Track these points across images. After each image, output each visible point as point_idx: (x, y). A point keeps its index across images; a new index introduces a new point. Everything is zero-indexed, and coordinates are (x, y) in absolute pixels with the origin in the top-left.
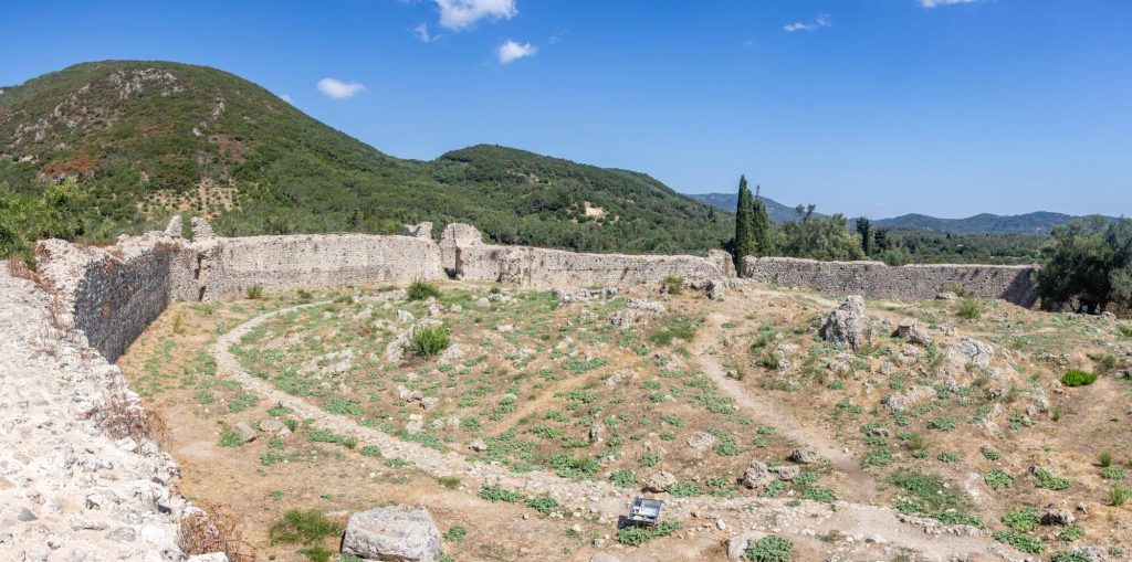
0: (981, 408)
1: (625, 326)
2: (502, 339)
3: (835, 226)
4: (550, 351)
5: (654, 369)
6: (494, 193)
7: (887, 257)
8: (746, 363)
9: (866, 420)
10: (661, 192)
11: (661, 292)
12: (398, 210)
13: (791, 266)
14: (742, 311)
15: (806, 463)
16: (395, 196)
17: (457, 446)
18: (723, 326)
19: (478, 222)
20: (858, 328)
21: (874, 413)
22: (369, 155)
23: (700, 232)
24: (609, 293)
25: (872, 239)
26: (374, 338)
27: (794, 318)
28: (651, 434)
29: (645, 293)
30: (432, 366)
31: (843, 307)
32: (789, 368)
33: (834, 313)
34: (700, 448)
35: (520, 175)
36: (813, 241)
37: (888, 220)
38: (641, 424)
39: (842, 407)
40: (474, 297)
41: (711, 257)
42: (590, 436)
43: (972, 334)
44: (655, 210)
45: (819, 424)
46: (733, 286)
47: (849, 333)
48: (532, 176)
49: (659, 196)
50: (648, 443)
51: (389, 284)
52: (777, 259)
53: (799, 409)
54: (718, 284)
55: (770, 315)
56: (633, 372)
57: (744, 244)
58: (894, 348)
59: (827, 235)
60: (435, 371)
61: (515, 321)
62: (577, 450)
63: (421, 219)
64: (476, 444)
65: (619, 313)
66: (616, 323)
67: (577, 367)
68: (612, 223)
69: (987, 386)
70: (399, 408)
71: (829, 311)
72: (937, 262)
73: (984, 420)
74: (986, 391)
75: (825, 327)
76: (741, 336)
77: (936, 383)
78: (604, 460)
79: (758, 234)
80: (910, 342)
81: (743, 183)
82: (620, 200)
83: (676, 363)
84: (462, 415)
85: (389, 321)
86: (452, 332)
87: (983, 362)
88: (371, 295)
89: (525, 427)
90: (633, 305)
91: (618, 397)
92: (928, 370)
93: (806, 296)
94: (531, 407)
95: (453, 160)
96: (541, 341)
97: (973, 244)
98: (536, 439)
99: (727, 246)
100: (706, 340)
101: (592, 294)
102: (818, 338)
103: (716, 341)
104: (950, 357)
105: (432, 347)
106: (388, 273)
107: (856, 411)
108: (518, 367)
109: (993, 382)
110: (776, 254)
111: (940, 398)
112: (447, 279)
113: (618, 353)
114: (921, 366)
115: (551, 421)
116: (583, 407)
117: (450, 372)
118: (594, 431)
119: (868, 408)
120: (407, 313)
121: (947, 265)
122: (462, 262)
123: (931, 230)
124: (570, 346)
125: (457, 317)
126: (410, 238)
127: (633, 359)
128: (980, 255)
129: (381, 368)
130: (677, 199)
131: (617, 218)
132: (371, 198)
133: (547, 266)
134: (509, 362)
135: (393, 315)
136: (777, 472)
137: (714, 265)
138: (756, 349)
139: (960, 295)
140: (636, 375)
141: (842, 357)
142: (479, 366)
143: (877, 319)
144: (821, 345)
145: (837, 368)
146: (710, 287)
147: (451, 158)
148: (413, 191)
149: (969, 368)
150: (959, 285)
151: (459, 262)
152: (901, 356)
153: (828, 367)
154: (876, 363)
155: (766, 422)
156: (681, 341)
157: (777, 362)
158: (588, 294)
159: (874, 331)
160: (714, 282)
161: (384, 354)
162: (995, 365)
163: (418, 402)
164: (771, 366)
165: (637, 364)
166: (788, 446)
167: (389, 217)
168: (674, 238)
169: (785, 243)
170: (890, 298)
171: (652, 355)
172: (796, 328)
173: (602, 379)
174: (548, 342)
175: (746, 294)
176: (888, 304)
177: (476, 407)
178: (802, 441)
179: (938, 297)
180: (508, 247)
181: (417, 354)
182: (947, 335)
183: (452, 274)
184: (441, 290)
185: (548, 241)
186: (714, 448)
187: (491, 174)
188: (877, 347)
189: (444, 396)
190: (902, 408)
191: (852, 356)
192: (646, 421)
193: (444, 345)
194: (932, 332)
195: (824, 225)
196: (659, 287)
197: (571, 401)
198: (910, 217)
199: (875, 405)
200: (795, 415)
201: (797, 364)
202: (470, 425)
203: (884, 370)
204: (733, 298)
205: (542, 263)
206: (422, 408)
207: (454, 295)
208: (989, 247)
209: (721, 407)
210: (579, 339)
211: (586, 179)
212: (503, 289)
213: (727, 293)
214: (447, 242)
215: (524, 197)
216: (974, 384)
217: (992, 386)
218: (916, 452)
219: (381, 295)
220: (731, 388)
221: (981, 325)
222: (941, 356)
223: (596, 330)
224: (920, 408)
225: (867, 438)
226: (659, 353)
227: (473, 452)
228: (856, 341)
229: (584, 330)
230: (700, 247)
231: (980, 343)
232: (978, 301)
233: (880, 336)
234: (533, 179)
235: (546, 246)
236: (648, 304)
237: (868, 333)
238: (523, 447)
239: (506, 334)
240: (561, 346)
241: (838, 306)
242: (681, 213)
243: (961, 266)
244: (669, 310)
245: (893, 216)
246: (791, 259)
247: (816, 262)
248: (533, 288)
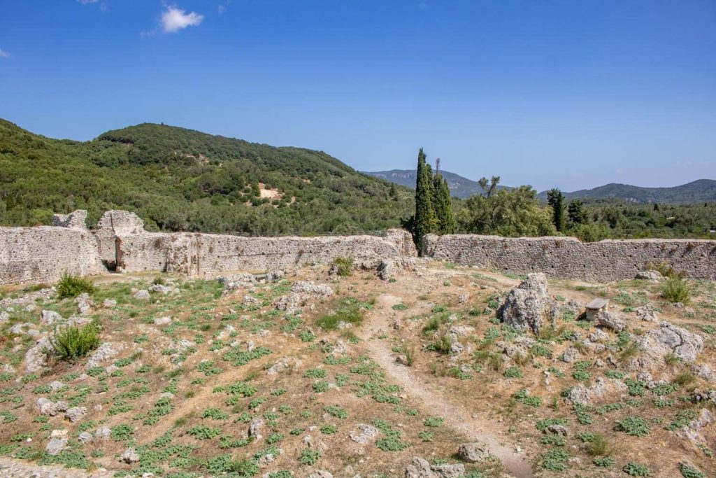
0: (682, 412)
1: (290, 311)
2: (159, 332)
3: (522, 199)
4: (210, 342)
5: (319, 355)
6: (161, 177)
7: (580, 232)
8: (416, 348)
9: (543, 414)
10: (339, 169)
11: (330, 274)
12: (49, 198)
13: (475, 243)
14: (415, 291)
15: (473, 462)
16: (45, 182)
17: (106, 460)
18: (394, 308)
19: (143, 209)
20: (539, 308)
21: (553, 406)
22: (10, 134)
23: (381, 211)
24: (275, 277)
25: (565, 213)
26: (11, 346)
27: (470, 298)
28: (312, 428)
29: (313, 275)
30: (80, 372)
31: (523, 285)
32: (463, 352)
33: (512, 292)
34: (362, 443)
35: (188, 156)
36: (499, 216)
37: (585, 192)
38: (302, 417)
39: (517, 397)
40: (134, 290)
41: (390, 237)
42: (249, 433)
43: (678, 321)
44: (333, 190)
45: (491, 416)
46: (406, 266)
47: (528, 314)
48: (202, 157)
49: (338, 174)
50: (308, 438)
51: (38, 283)
52: (459, 236)
53: (471, 399)
54: (389, 263)
55: (446, 295)
56: (296, 360)
57: (424, 222)
58: (578, 331)
59: (514, 208)
60: (84, 376)
61: (174, 312)
62: (235, 450)
63: (76, 207)
64: (127, 455)
65: (284, 297)
66: (281, 308)
67: (238, 357)
68: (288, 204)
69: (691, 385)
70: (40, 426)
71: (509, 290)
72: (642, 237)
73: (686, 428)
74: (691, 391)
75: (503, 308)
76: (412, 318)
77: (628, 376)
78: (262, 459)
79: (440, 211)
80: (598, 327)
81: (422, 157)
82: (296, 180)
83: (342, 349)
84: (114, 423)
85: (31, 325)
86: (103, 329)
87: (689, 354)
88: (13, 297)
89: (182, 429)
90: (298, 288)
91: (280, 388)
92: (619, 360)
93: (486, 275)
94: (188, 406)
95: (113, 140)
96: (200, 332)
97: (688, 216)
98: (192, 441)
99: (407, 225)
100: (376, 323)
101: (258, 279)
102: (495, 319)
103: (387, 324)
104: (646, 345)
105: (79, 348)
106: (35, 269)
107: (533, 403)
108: (176, 362)
109: (699, 382)
110: (460, 232)
111: (631, 394)
112: (106, 273)
113: (282, 340)
114: (610, 355)
115: (210, 419)
116: (243, 402)
117: (101, 375)
118: (253, 428)
119: (546, 401)
120: (52, 313)
121: (651, 241)
122: (122, 253)
123: (635, 201)
124: (232, 336)
125: (110, 313)
126: (60, 228)
127: (298, 346)
128: (695, 229)
129: (18, 380)
130: (356, 177)
131: (293, 199)
132: (15, 185)
133: (216, 252)
134: (166, 357)
135: (36, 317)
136: (440, 471)
137: (393, 245)
138: (428, 332)
139: (666, 274)
140: (299, 363)
141: (520, 342)
142: (133, 365)
143: (563, 300)
144: (497, 328)
145: (514, 353)
146: (381, 267)
147: (111, 138)
148: (67, 175)
149: (669, 361)
150: (665, 263)
151: (119, 253)
152: (587, 343)
153: (505, 352)
154: (559, 349)
155: (435, 412)
156: (348, 325)
157: (449, 345)
158: (253, 279)
159: (557, 313)
160: (385, 262)
161: (23, 363)
162: (704, 360)
163: (63, 415)
164: (443, 350)
165: (302, 351)
166: (456, 441)
167: (39, 206)
168: (354, 219)
169: (468, 220)
170: (584, 278)
171: (317, 341)
172: (472, 309)
173: (264, 369)
174: (208, 333)
175: (419, 273)
176: (579, 283)
177: (129, 413)
178: (471, 435)
179: (638, 277)
180: (173, 234)
181: (63, 359)
182: (644, 320)
183: (112, 267)
184: (96, 284)
185: (220, 227)
186: (376, 442)
187: (157, 156)
188: (561, 331)
189: (93, 404)
190: (585, 403)
191: (532, 341)
192: (308, 413)
193: (93, 346)
194: (627, 316)
195: (510, 199)
196: (328, 268)
197: (231, 395)
198: (610, 188)
199: (554, 396)
200: (466, 405)
201: (471, 348)
202: (122, 434)
203: (566, 357)
204: (407, 278)
205: (211, 250)
206: (67, 422)
207: (113, 290)
208: (707, 219)
209: (387, 395)
210: (242, 327)
211: (260, 159)
212: (168, 280)
213: (399, 273)
214: (103, 233)
215: (193, 180)
216: (675, 381)
217: (699, 387)
218: (598, 458)
219: (27, 296)
220: (399, 375)
221: (692, 310)
222: (635, 345)
223: (260, 316)
224: (607, 405)
225: (542, 436)
226: (325, 339)
227: (124, 465)
228: (536, 324)
229: (247, 317)
230: (380, 227)
231: (683, 331)
232: (688, 283)
233: (565, 318)
234: (203, 161)
235: (218, 231)
236: (315, 288)
237: (550, 316)
238: (178, 452)
239: (163, 328)
240: (222, 335)
241: (518, 284)
242: (361, 192)
243: (669, 242)
244: (338, 293)
245: (590, 187)
246: (475, 236)
247: (502, 238)
248: (202, 277)
